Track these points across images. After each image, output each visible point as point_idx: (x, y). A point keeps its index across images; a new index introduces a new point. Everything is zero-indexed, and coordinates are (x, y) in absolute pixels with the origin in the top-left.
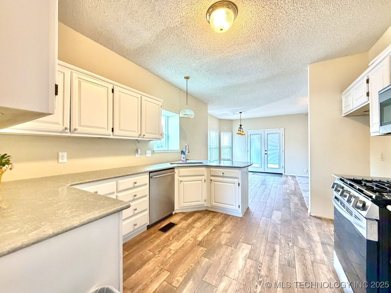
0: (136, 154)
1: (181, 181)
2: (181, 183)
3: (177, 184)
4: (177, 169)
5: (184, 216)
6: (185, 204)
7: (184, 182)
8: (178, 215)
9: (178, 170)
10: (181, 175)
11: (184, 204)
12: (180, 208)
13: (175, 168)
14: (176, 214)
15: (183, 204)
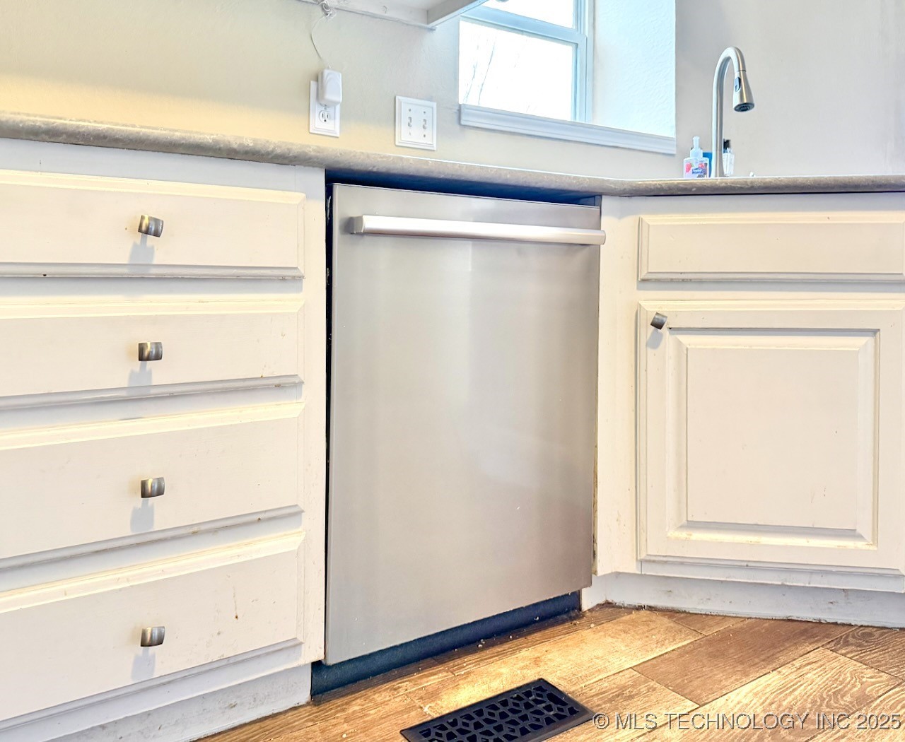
0: (316, 109)
1: (658, 325)
2: (654, 343)
3: (626, 348)
4: (622, 214)
5: (683, 651)
6: (698, 536)
7: (686, 339)
8: (634, 623)
9: (630, 221)
10: (655, 266)
11: (683, 535)
12: (650, 570)
13: (606, 202)
14: (609, 608)
15: (674, 534)
